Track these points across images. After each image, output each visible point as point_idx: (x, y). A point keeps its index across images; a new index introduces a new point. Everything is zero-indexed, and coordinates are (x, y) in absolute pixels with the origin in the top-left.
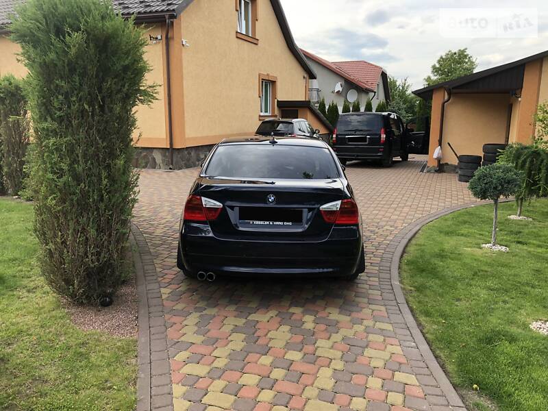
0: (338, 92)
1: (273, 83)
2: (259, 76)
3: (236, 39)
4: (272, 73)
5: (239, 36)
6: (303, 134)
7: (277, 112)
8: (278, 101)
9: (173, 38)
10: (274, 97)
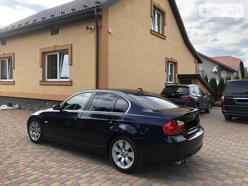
0: (215, 72)
1: (175, 64)
2: (166, 58)
3: (151, 34)
4: (175, 58)
5: (152, 32)
6: (197, 95)
7: (177, 81)
8: (178, 75)
9: (101, 27)
10: (176, 72)
